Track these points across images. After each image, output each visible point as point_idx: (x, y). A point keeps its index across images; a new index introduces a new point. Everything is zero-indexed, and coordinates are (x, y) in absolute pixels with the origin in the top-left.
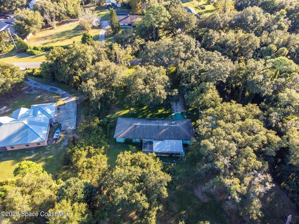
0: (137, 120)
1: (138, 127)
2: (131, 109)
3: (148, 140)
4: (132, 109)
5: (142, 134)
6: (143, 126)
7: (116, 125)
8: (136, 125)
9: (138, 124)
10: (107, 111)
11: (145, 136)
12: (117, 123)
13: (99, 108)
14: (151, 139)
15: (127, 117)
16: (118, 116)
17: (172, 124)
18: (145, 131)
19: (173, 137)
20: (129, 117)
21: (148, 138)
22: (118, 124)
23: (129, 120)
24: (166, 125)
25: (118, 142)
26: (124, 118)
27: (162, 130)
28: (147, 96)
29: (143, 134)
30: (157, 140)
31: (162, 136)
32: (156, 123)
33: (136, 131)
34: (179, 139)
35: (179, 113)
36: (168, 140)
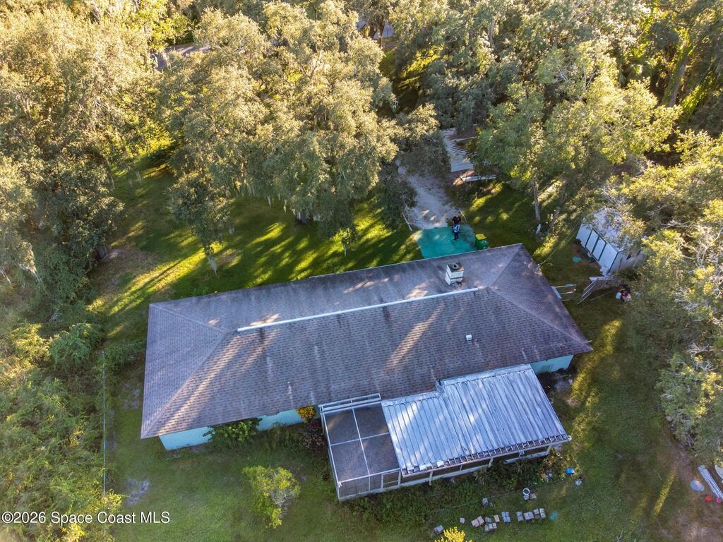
0: (258, 299)
1: (271, 336)
2: (213, 245)
3: (352, 405)
4: (216, 247)
5: (307, 373)
6: (301, 327)
7: (145, 346)
8: (261, 332)
9: (269, 323)
10: (85, 279)
11: (328, 388)
12: (149, 335)
13: (34, 270)
14: (365, 392)
15: (199, 295)
16: (148, 298)
17: (452, 286)
18: (322, 352)
19: (480, 358)
20: (210, 292)
21: (344, 395)
22: (154, 341)
23: (213, 305)
24: (417, 294)
25: (173, 451)
26: (186, 303)
27: (412, 327)
28: (289, 157)
29: (314, 372)
30: (401, 395)
31: (420, 365)
32: (366, 296)
33: (270, 364)
34: (515, 361)
35: (437, 225)
36: (460, 380)
